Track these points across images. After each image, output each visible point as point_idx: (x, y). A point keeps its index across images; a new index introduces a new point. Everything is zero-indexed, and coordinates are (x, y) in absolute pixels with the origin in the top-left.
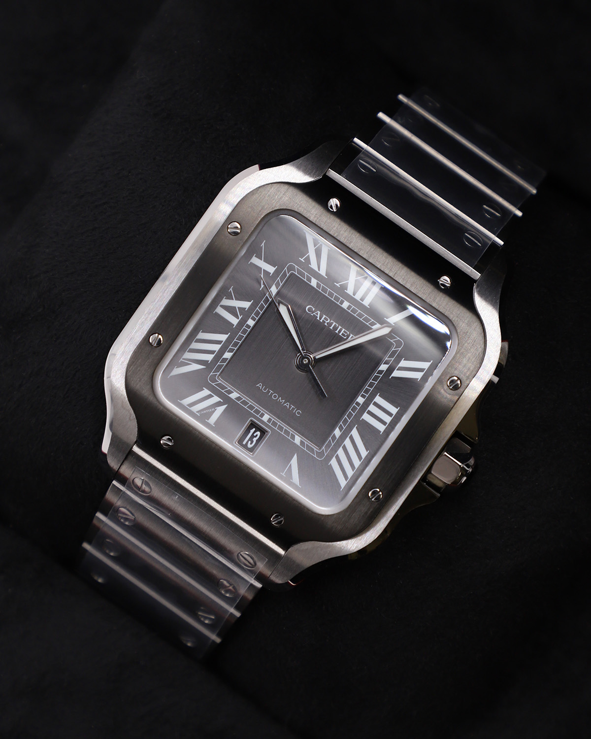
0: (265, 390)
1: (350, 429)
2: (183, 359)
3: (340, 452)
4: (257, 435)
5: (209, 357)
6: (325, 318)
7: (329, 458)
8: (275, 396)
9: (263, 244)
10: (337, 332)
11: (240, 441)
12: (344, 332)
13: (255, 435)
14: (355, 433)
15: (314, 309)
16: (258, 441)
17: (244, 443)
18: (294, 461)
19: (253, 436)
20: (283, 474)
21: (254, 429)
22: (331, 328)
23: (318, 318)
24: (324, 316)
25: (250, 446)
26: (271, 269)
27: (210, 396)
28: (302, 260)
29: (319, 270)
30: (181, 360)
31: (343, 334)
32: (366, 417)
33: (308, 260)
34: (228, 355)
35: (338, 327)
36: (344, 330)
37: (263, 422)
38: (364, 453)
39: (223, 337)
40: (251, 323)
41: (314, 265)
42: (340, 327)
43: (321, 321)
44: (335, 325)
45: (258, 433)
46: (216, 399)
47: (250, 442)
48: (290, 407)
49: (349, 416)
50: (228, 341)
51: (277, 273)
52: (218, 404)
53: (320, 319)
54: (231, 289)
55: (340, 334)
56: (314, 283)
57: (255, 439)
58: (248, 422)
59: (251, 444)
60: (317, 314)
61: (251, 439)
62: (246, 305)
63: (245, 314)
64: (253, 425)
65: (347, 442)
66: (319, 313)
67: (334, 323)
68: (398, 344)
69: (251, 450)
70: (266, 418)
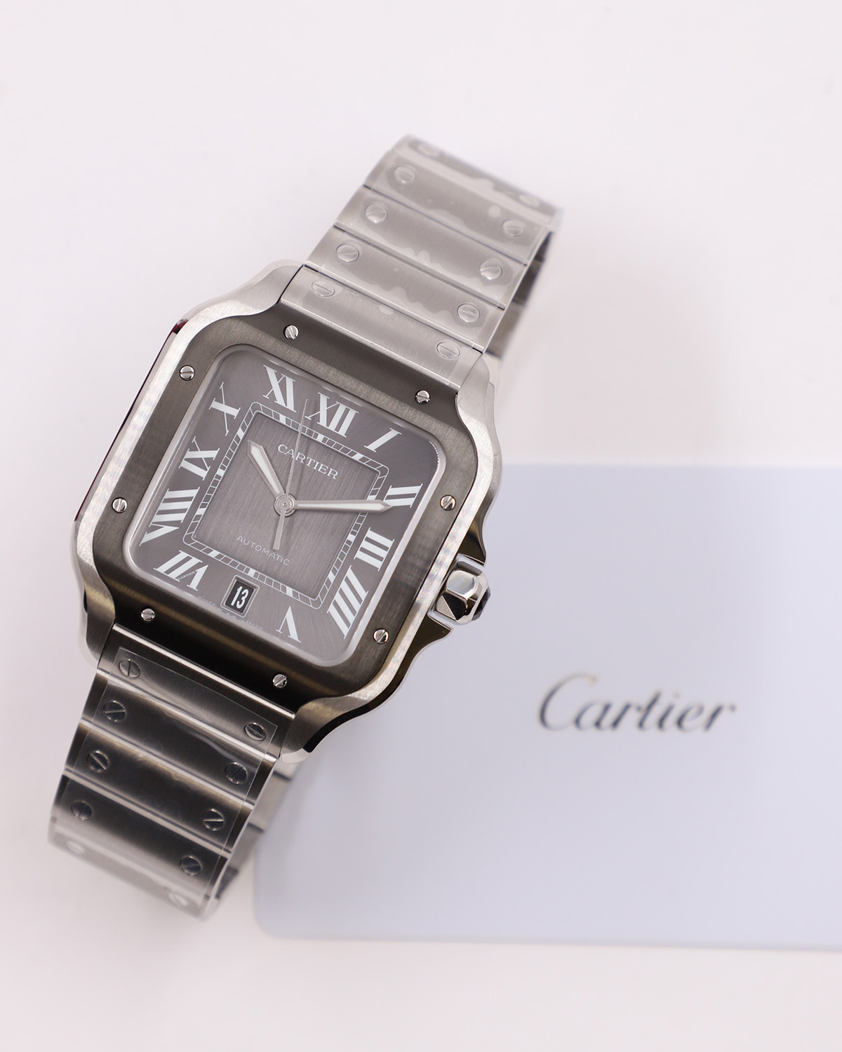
0: (246, 542)
1: (344, 571)
2: (153, 523)
3: (338, 597)
4: (245, 594)
5: (181, 517)
6: (300, 456)
7: (326, 606)
8: (259, 548)
9: (222, 386)
10: (315, 468)
11: (228, 603)
12: (323, 467)
13: (243, 593)
14: (350, 574)
15: (286, 448)
16: (247, 600)
17: (233, 604)
18: (289, 616)
19: (241, 596)
20: (279, 631)
21: (241, 588)
22: (308, 465)
23: (293, 457)
24: (299, 454)
26: (234, 412)
27: (187, 559)
28: (266, 397)
29: (286, 405)
30: (151, 524)
31: (321, 470)
32: (360, 555)
33: (273, 396)
34: (201, 511)
35: (316, 463)
36: (322, 465)
37: (249, 578)
38: (363, 594)
39: (193, 493)
40: (221, 472)
41: (280, 400)
42: (318, 463)
43: (296, 459)
44: (312, 461)
45: (246, 591)
46: (194, 561)
47: (238, 602)
48: (276, 557)
49: (342, 557)
50: (199, 496)
51: (241, 415)
52: (198, 566)
53: (295, 457)
54: (194, 440)
55: (319, 470)
56: (283, 419)
57: (243, 599)
58: (234, 581)
59: (240, 604)
60: (291, 452)
61: (239, 599)
62: (213, 454)
63: (214, 464)
64: (239, 583)
65: (344, 585)
66: (293, 450)
67: (311, 460)
68: (383, 471)
69: (241, 610)
70: (252, 572)
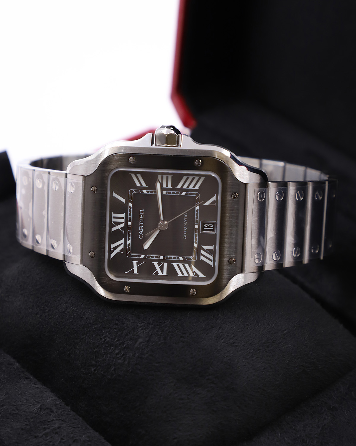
0: (185, 234)
1: (179, 190)
3: (191, 187)
5: (187, 265)
6: (140, 228)
7: (196, 190)
8: (185, 228)
9: (127, 273)
10: (143, 220)
11: (213, 231)
12: (141, 217)
13: (206, 226)
14: (179, 187)
15: (140, 235)
16: (208, 224)
17: (213, 229)
18: (207, 204)
19: (208, 227)
20: (215, 205)
21: (205, 228)
22: (143, 223)
23: (142, 231)
24: (140, 229)
25: (212, 226)
26: (135, 263)
27: (203, 255)
28: (123, 253)
29: (123, 243)
30: (195, 276)
32: (170, 186)
33: (121, 250)
34: (181, 258)
35: (140, 221)
36: (140, 218)
37: (199, 227)
39: (175, 265)
40: (162, 257)
41: (122, 246)
42: (140, 220)
43: (142, 229)
44: (140, 222)
46: (202, 252)
47: (211, 227)
48: (186, 220)
49: (174, 193)
50: (175, 262)
51: (135, 260)
52: (203, 249)
53: (142, 230)
54: (153, 274)
55: (143, 218)
56: (129, 242)
58: (203, 232)
59: (211, 226)
60: (141, 233)
61: (209, 227)
62: (156, 264)
63: (160, 262)
64: (203, 230)
65: (185, 187)
66: (140, 232)
67: (140, 223)
68: (132, 192)
69: (214, 224)
70: (196, 227)
